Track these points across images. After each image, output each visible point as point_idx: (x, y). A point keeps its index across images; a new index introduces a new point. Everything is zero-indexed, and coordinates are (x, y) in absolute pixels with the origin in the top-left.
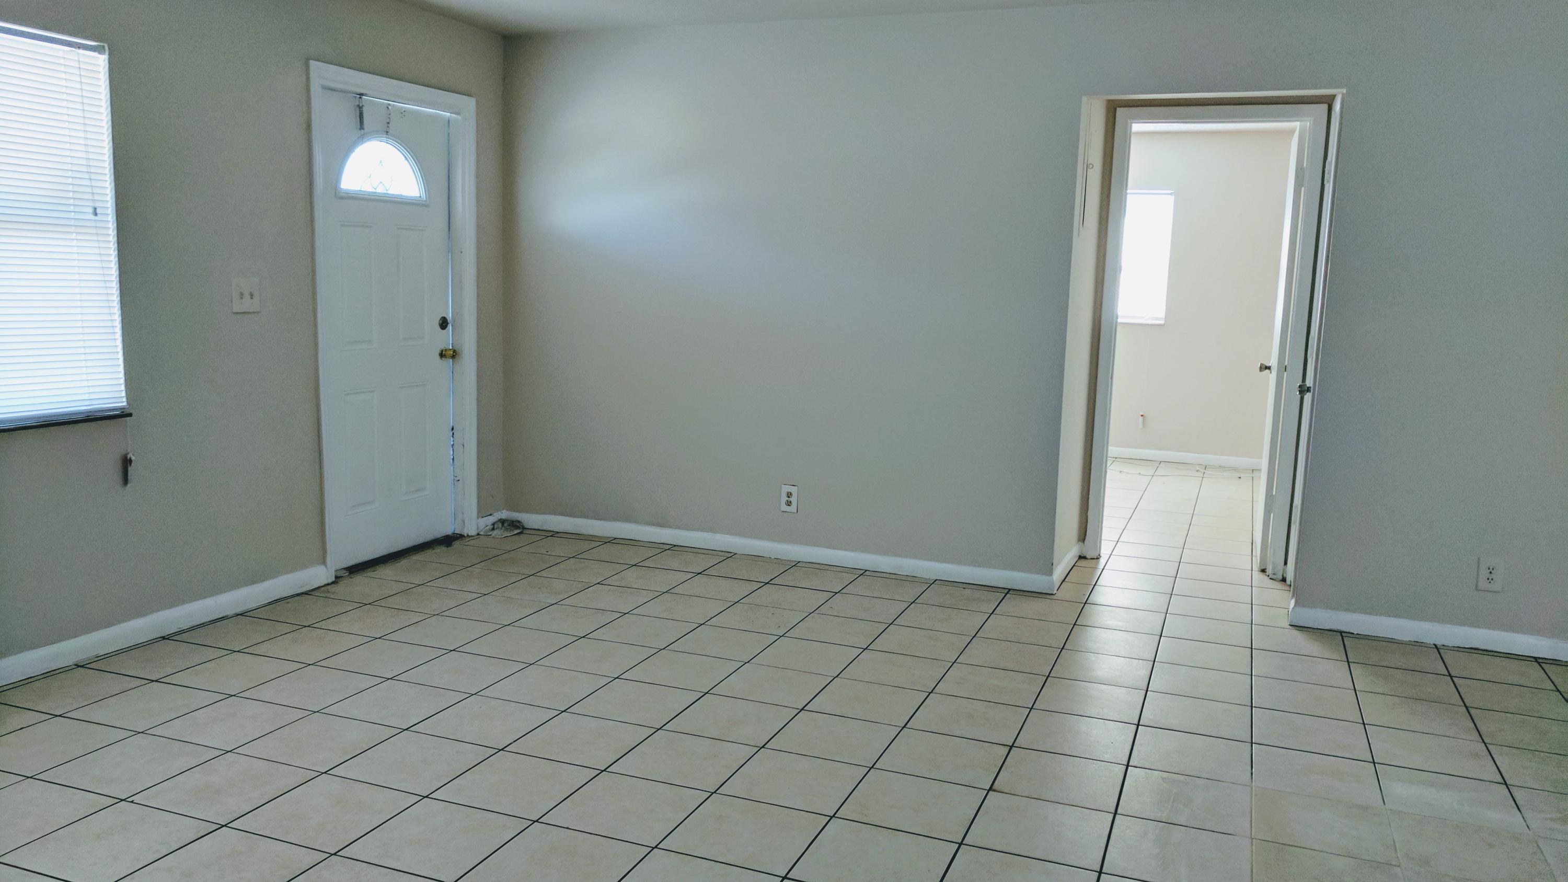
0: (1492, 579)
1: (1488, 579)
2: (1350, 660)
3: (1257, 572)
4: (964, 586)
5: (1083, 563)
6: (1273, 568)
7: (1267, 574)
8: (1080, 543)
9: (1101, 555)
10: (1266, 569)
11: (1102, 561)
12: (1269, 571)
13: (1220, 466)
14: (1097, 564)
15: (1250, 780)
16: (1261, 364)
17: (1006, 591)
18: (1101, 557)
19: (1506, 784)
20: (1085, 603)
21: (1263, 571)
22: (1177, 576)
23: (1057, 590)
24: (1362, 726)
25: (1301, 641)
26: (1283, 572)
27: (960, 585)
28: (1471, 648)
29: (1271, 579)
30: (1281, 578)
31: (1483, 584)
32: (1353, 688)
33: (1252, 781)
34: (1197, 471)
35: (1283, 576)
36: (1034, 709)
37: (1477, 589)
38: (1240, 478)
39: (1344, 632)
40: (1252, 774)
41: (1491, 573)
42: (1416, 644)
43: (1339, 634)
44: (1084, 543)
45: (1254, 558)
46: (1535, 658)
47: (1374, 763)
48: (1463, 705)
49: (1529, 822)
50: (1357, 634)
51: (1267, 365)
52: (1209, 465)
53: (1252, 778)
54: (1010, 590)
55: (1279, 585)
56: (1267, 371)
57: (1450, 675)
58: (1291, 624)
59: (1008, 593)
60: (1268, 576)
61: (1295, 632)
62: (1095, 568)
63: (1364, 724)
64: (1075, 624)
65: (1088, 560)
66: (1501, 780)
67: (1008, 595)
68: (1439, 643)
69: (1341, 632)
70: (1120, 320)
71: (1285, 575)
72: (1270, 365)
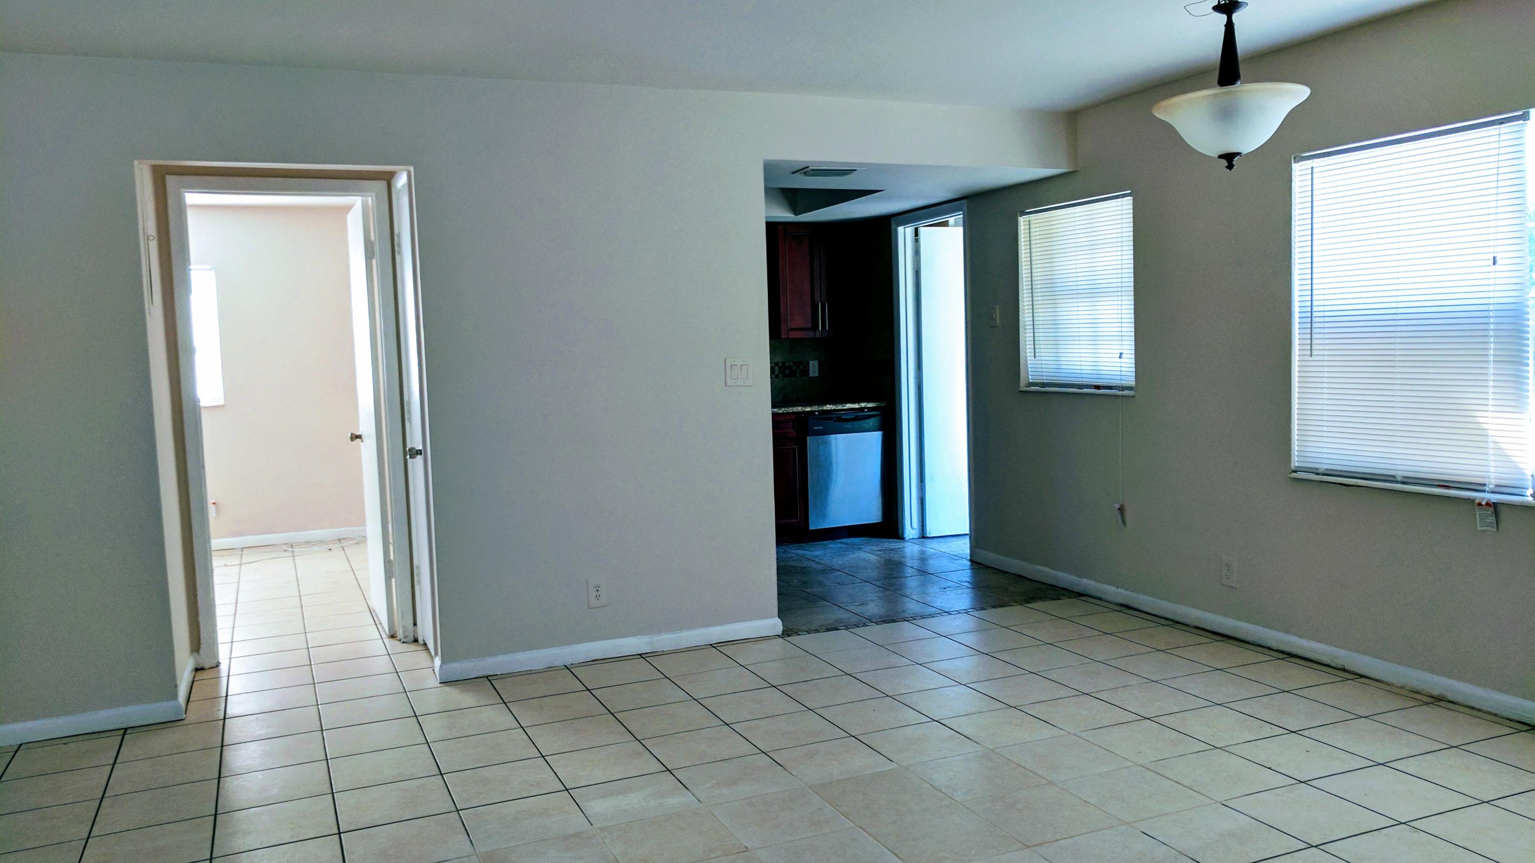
0: (599, 596)
1: (596, 596)
2: (506, 702)
3: (387, 639)
4: (65, 741)
5: (201, 675)
6: (404, 632)
7: (398, 639)
8: (194, 653)
9: (220, 661)
10: (395, 634)
11: (224, 667)
12: (400, 634)
13: (306, 542)
14: (219, 672)
15: (472, 849)
16: (351, 434)
17: (122, 732)
18: (220, 663)
19: (668, 770)
20: (225, 719)
21: (393, 636)
22: (311, 662)
23: (186, 713)
24: (542, 758)
25: (455, 695)
26: (414, 632)
27: (58, 741)
28: (593, 661)
29: (403, 642)
30: (413, 639)
31: (594, 602)
32: (519, 726)
33: (475, 849)
34: (285, 551)
35: (414, 637)
36: (215, 858)
37: (589, 608)
38: (330, 549)
39: (490, 676)
40: (471, 842)
41: (597, 590)
42: (550, 669)
43: (486, 679)
44: (199, 653)
45: (378, 625)
46: (640, 655)
47: (567, 790)
48: (609, 713)
49: (698, 796)
50: (501, 674)
51: (358, 434)
52: (295, 543)
53: (473, 845)
54: (126, 729)
55: (413, 647)
56: (358, 439)
57: (589, 690)
58: (441, 682)
59: (124, 734)
60: (400, 640)
61: (447, 689)
62: (218, 678)
63: (543, 757)
64: (222, 746)
65: (206, 671)
66: (665, 769)
67: (126, 736)
68: (568, 663)
69: (487, 677)
70: (202, 404)
71: (416, 636)
72: (360, 433)
